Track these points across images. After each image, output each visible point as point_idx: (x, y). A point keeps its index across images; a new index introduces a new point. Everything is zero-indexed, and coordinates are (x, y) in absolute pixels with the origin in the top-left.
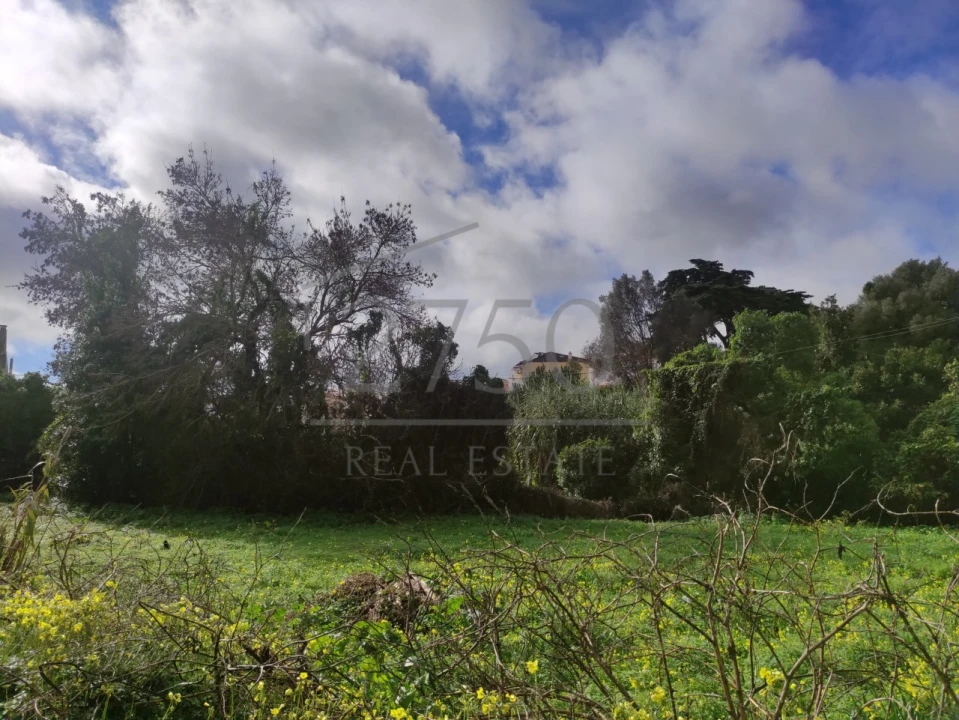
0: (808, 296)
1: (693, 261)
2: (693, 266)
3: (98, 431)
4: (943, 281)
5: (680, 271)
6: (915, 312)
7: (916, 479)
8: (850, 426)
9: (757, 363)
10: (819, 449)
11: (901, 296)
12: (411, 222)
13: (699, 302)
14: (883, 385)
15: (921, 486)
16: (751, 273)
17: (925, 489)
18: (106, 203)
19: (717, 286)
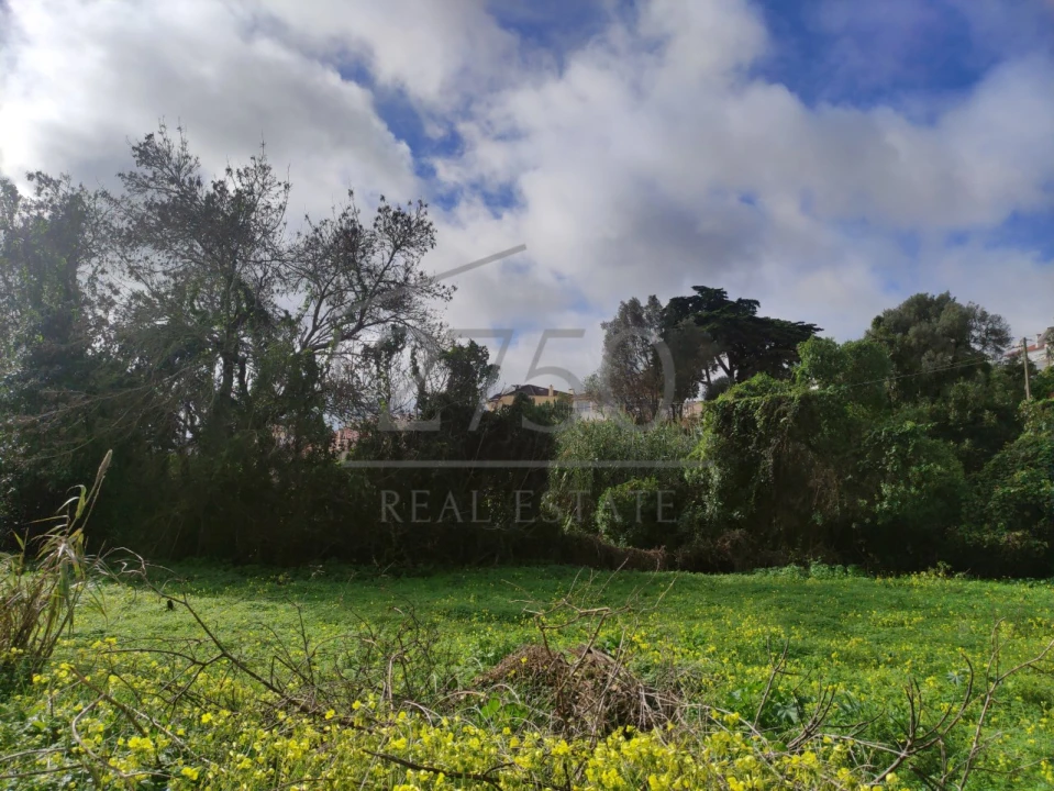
0: (818, 330)
1: (695, 288)
2: (695, 293)
3: (45, 463)
4: (954, 316)
5: (682, 298)
6: (926, 347)
7: (1011, 527)
8: (939, 468)
9: (830, 395)
10: (904, 493)
11: (912, 331)
12: (431, 224)
13: (708, 331)
14: (951, 424)
15: (1018, 534)
16: (757, 303)
17: (1024, 537)
18: (47, 186)
19: (726, 316)
